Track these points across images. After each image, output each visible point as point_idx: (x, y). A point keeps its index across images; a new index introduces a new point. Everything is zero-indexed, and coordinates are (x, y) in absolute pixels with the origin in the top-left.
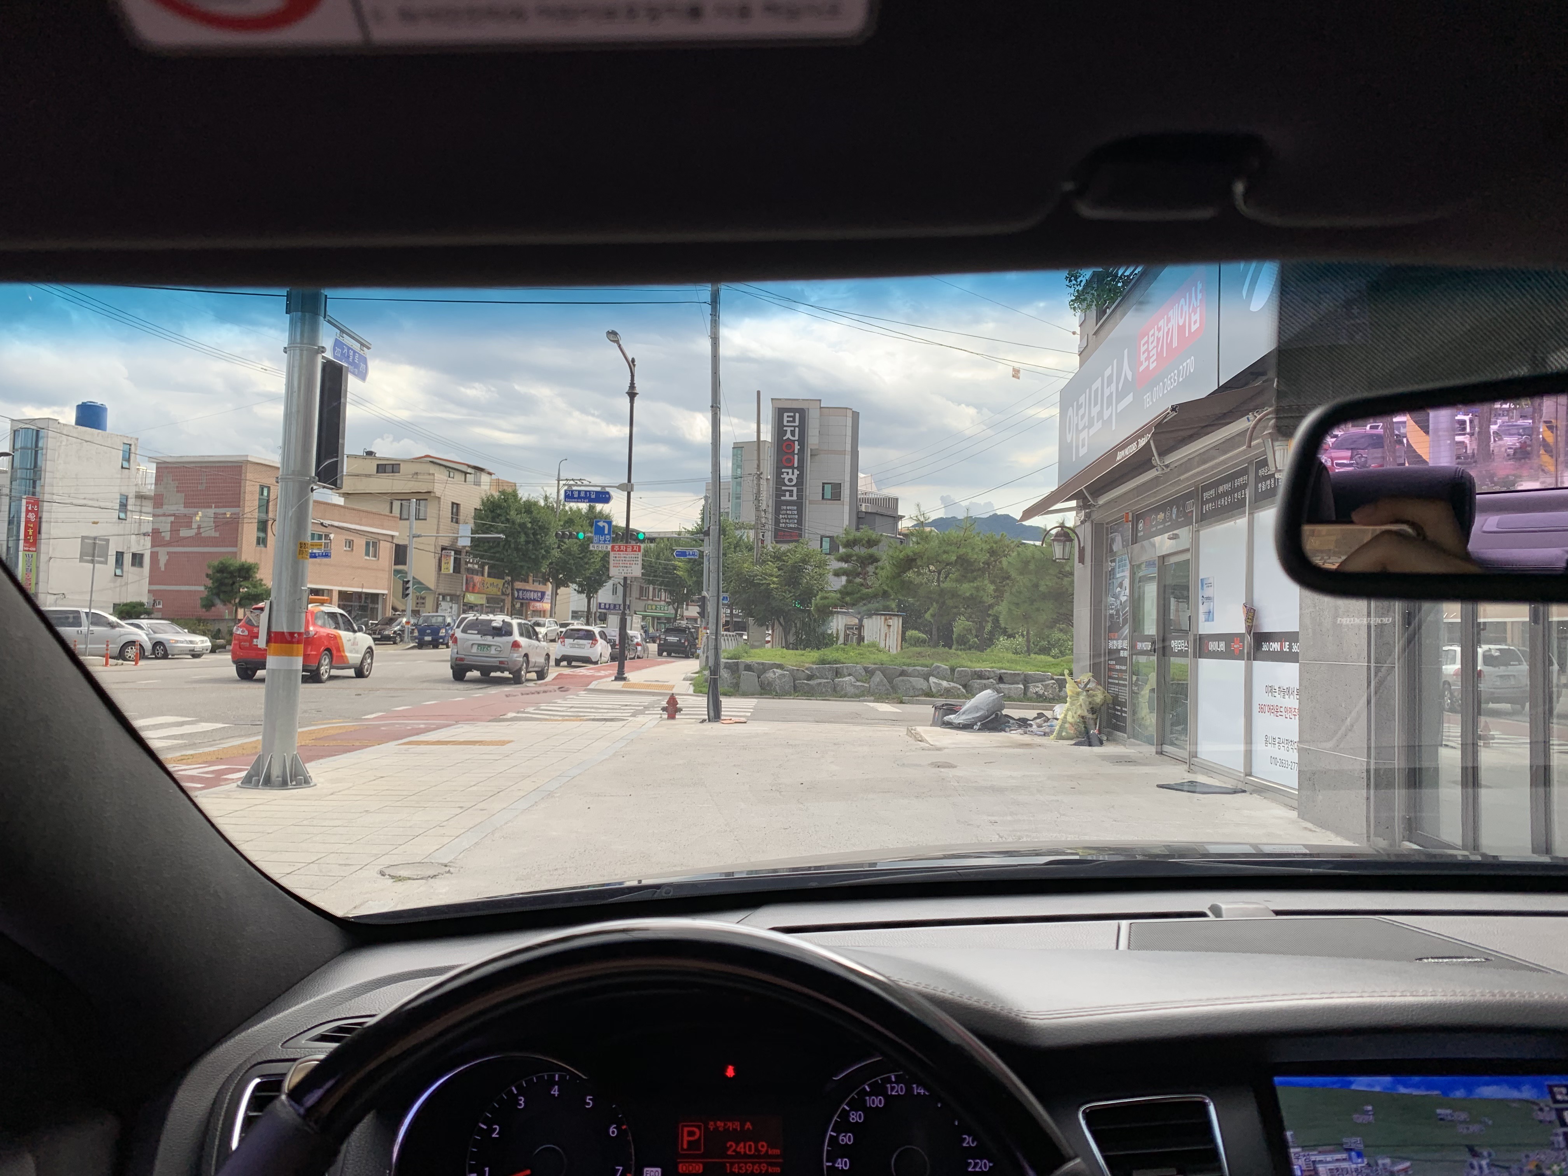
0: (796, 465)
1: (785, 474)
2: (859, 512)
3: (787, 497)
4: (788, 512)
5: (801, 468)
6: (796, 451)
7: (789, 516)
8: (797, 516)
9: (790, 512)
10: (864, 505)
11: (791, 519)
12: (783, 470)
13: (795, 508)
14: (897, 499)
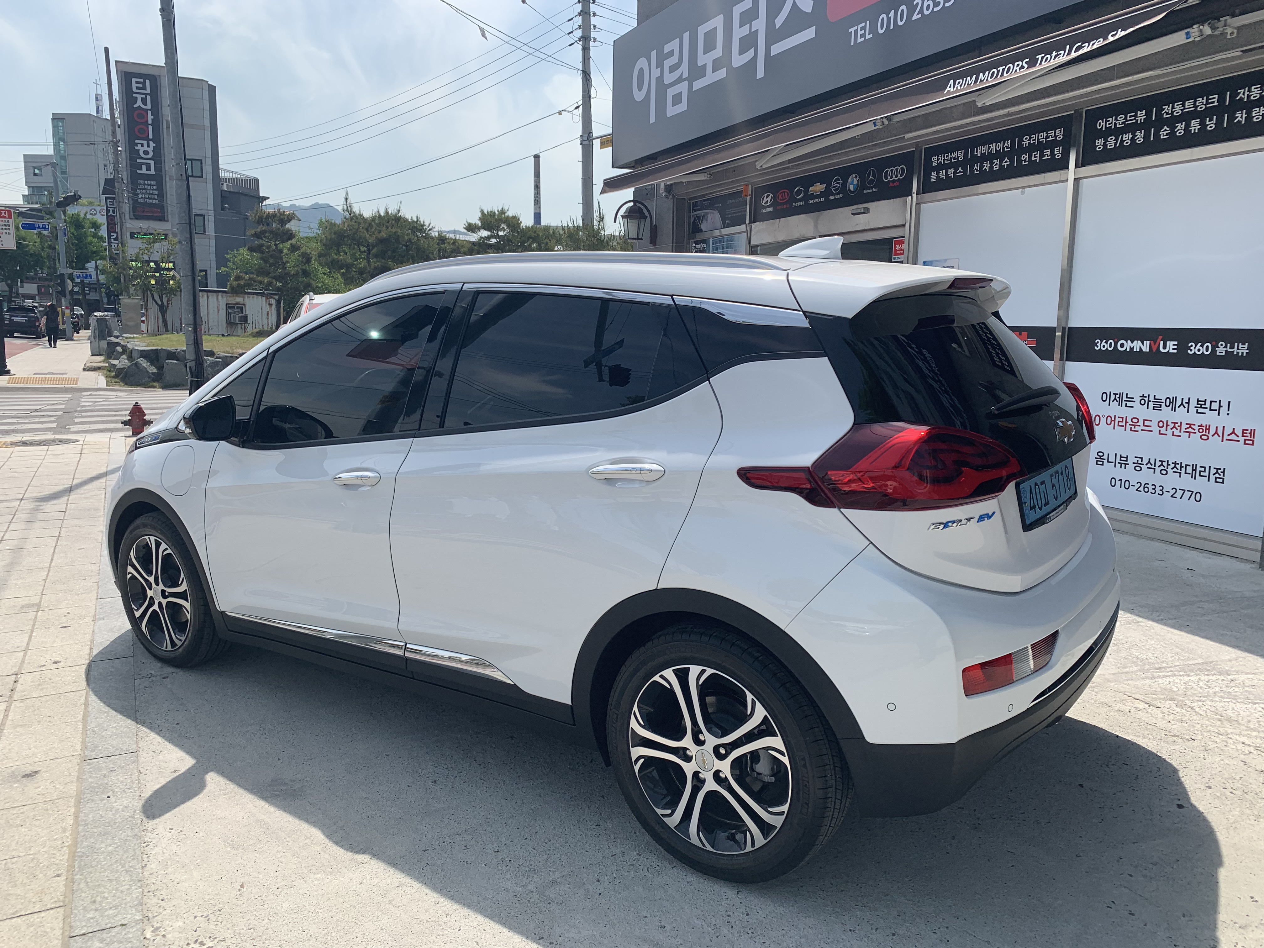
0: (151, 137)
1: (139, 146)
2: (222, 191)
3: (144, 171)
4: (146, 187)
5: (157, 139)
6: (150, 122)
7: (148, 192)
8: (156, 192)
9: (149, 187)
10: (225, 184)
11: (150, 194)
12: (137, 141)
13: (154, 183)
14: (257, 181)
